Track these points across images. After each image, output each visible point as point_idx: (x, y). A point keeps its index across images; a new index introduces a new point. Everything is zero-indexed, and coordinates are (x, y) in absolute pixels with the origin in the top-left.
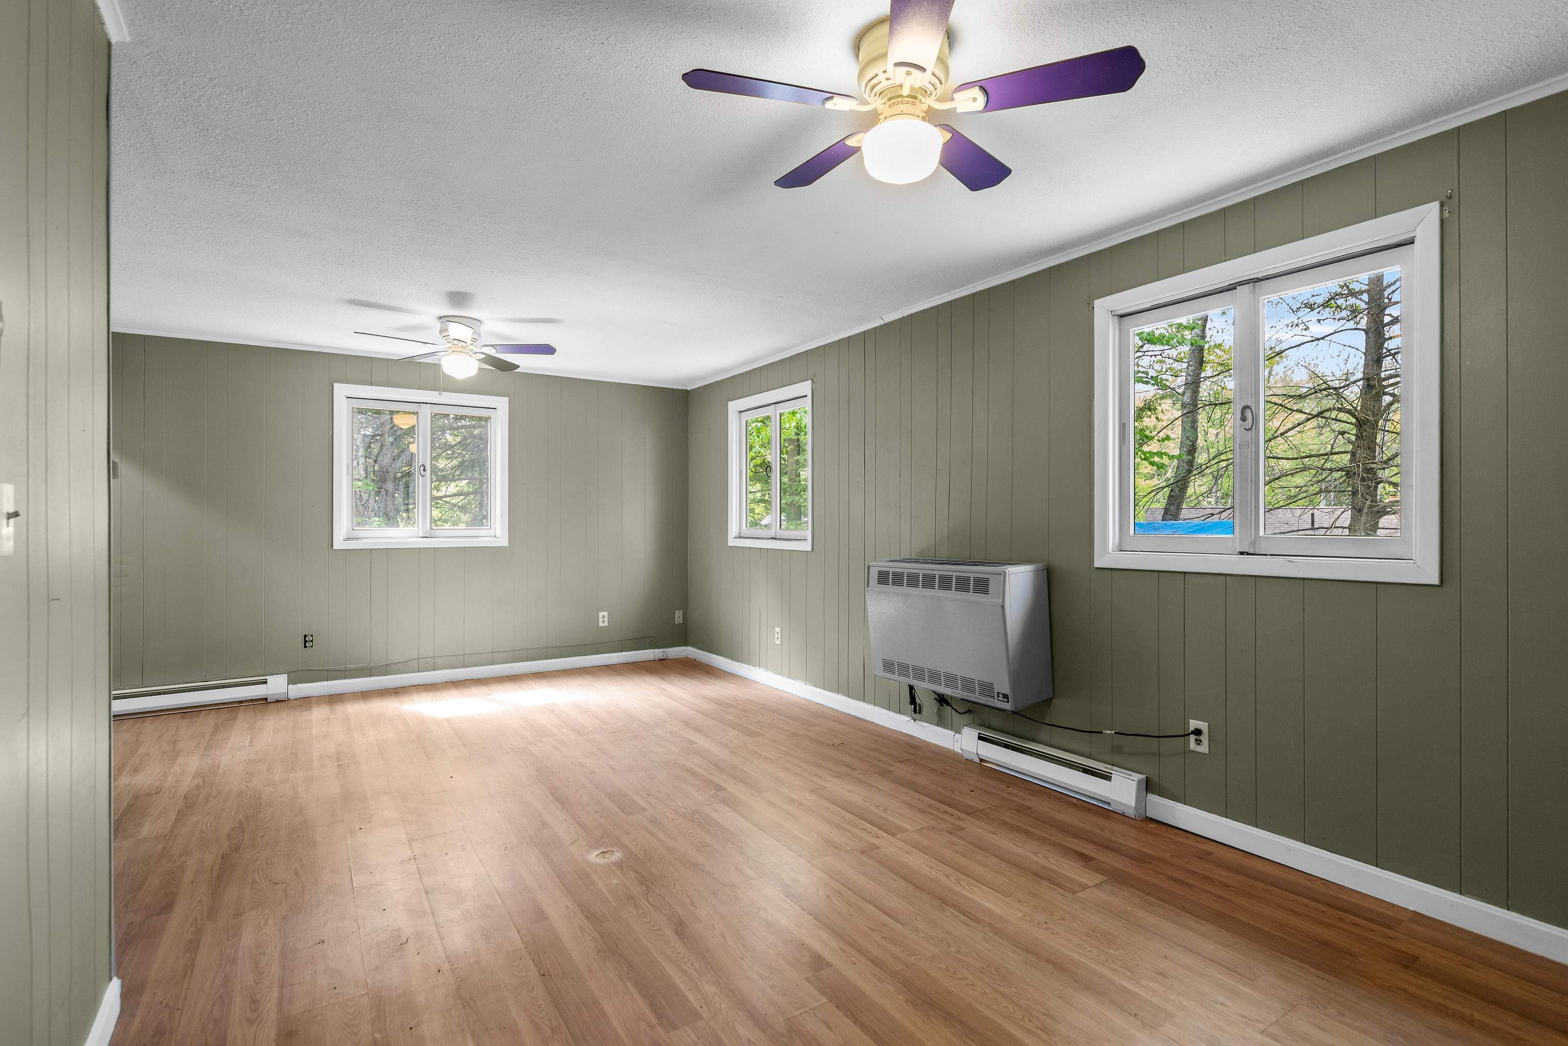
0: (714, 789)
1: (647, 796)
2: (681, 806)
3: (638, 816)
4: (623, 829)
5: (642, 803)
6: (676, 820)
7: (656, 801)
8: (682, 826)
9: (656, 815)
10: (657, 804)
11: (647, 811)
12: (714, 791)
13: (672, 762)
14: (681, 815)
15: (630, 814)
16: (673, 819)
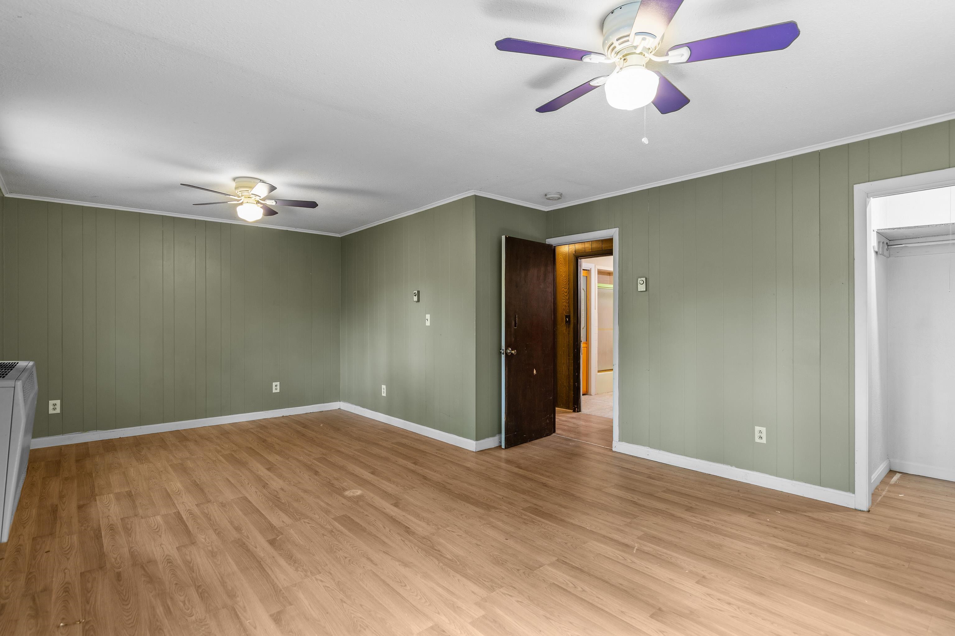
0: (277, 540)
1: (333, 530)
2: (307, 524)
3: (338, 514)
4: (346, 506)
5: (337, 524)
6: (313, 514)
7: (326, 527)
8: (309, 510)
9: (326, 516)
10: (325, 524)
11: (332, 518)
12: (278, 539)
13: (309, 574)
14: (309, 517)
15: (344, 516)
16: (315, 514)
